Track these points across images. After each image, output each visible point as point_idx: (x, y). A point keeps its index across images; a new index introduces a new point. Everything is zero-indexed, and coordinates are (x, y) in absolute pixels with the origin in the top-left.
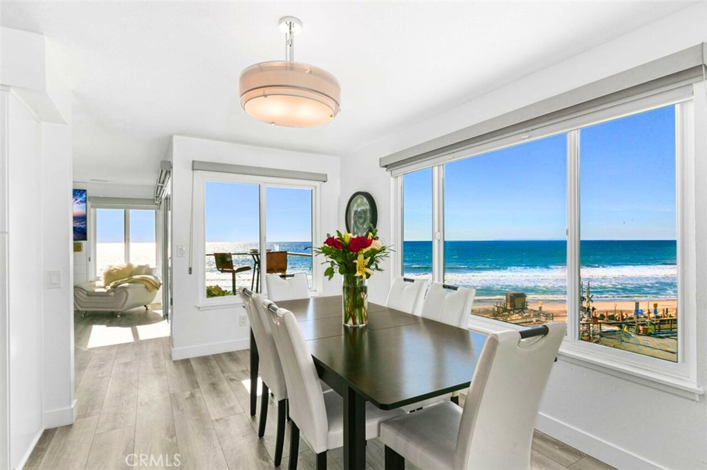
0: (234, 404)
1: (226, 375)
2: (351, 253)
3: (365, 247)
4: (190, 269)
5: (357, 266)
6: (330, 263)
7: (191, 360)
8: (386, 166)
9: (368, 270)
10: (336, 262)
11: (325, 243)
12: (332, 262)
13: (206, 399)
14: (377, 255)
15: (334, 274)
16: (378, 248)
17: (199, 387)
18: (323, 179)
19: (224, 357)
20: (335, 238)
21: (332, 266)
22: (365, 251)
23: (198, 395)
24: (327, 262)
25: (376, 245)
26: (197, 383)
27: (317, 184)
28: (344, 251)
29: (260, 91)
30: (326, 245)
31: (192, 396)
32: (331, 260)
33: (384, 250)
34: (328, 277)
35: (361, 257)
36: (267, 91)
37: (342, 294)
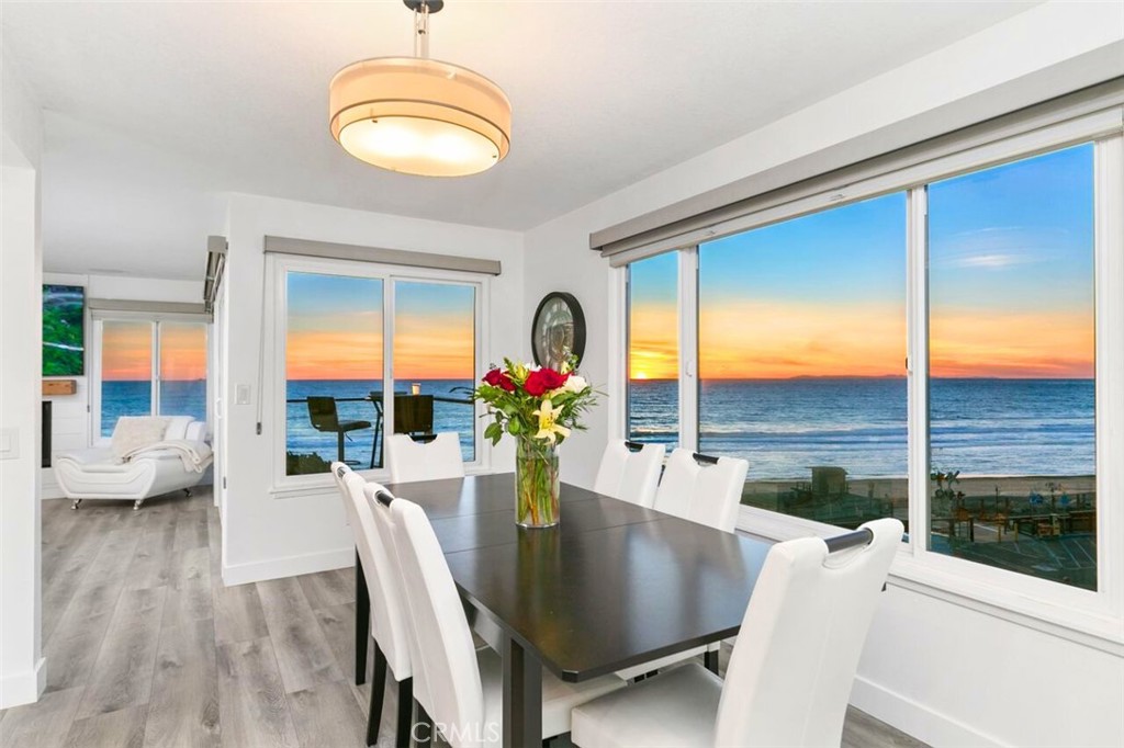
0: (327, 664)
1: (317, 612)
2: (529, 398)
3: (554, 388)
4: (259, 425)
5: (541, 421)
6: (493, 416)
7: (257, 585)
8: (600, 248)
9: (560, 429)
10: (504, 415)
11: (484, 380)
12: (499, 413)
13: (278, 656)
14: (576, 401)
15: (503, 435)
16: (577, 390)
17: (268, 634)
18: (494, 269)
19: (316, 580)
20: (502, 371)
21: (499, 421)
22: (554, 393)
23: (265, 648)
24: (490, 413)
25: (574, 384)
26: (266, 627)
27: (485, 278)
28: (516, 395)
29: (365, 110)
30: (487, 383)
31: (255, 650)
32: (494, 410)
33: (589, 392)
34: (492, 439)
35: (547, 405)
36: (378, 108)
37: (514, 470)
